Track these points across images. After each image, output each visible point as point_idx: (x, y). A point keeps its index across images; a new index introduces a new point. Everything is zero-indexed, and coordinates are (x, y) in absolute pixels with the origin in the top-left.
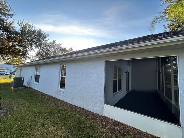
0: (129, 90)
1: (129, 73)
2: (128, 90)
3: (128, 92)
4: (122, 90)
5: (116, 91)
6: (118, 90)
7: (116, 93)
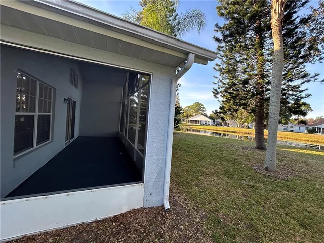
0: (72, 136)
1: (75, 102)
2: (70, 137)
3: (72, 141)
4: (52, 141)
5: (32, 146)
6: (38, 143)
7: (32, 149)
